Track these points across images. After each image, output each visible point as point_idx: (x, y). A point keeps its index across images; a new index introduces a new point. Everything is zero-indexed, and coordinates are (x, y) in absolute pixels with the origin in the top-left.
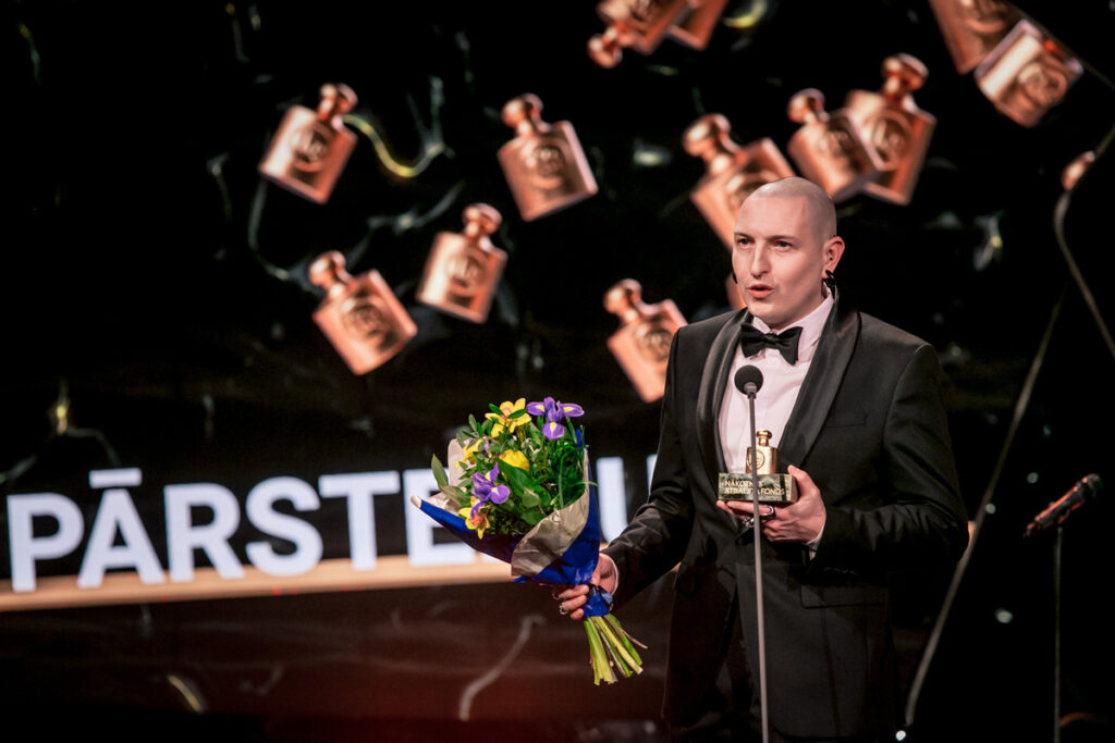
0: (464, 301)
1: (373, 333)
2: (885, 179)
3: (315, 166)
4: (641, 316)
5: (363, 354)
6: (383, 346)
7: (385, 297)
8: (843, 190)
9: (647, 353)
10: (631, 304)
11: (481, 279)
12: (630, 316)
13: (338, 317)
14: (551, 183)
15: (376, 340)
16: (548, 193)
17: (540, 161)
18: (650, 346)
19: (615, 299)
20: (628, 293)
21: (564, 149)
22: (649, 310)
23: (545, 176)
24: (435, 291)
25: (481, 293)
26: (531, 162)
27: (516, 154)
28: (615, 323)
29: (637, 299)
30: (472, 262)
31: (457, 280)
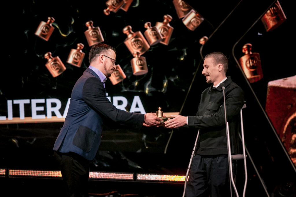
0: (76, 63)
1: (57, 69)
2: (163, 40)
3: (46, 34)
5: (55, 73)
6: (59, 72)
7: (60, 62)
8: (154, 43)
11: (80, 59)
13: (50, 65)
14: (95, 39)
15: (58, 71)
16: (94, 41)
17: (92, 34)
21: (98, 32)
23: (93, 38)
24: (70, 61)
25: (80, 61)
26: (91, 35)
27: (88, 32)
30: (78, 55)
31: (75, 59)
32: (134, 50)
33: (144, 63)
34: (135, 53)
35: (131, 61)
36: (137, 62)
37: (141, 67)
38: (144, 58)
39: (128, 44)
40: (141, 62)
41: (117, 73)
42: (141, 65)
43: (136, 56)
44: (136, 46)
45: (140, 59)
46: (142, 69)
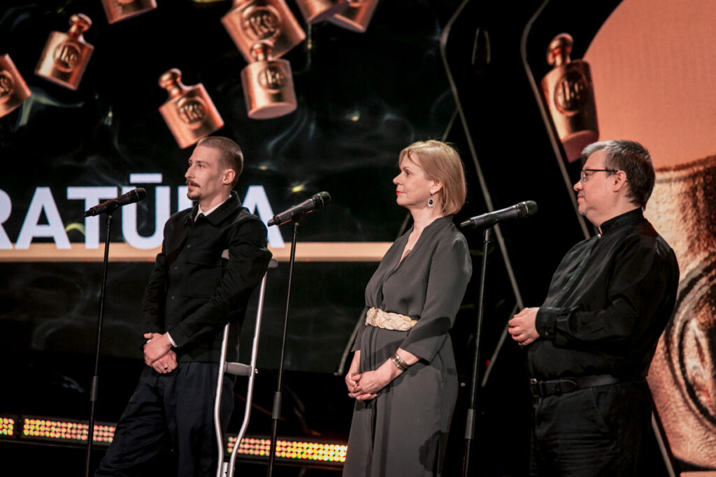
0: (65, 76)
1: (4, 94)
4: (181, 91)
6: (8, 104)
9: (184, 116)
10: (175, 84)
11: (77, 63)
12: (175, 92)
15: (5, 99)
16: (125, 7)
18: (186, 113)
19: (165, 80)
20: (174, 76)
22: (187, 88)
24: (47, 68)
25: (76, 71)
28: (164, 96)
29: (179, 80)
30: (72, 50)
31: (60, 62)
32: (249, 42)
33: (284, 80)
34: (257, 46)
35: (242, 74)
36: (263, 75)
37: (273, 92)
38: (287, 63)
39: (232, 22)
40: (274, 77)
41: (194, 110)
42: (275, 86)
43: (261, 57)
44: (256, 33)
45: (272, 67)
46: (278, 98)
